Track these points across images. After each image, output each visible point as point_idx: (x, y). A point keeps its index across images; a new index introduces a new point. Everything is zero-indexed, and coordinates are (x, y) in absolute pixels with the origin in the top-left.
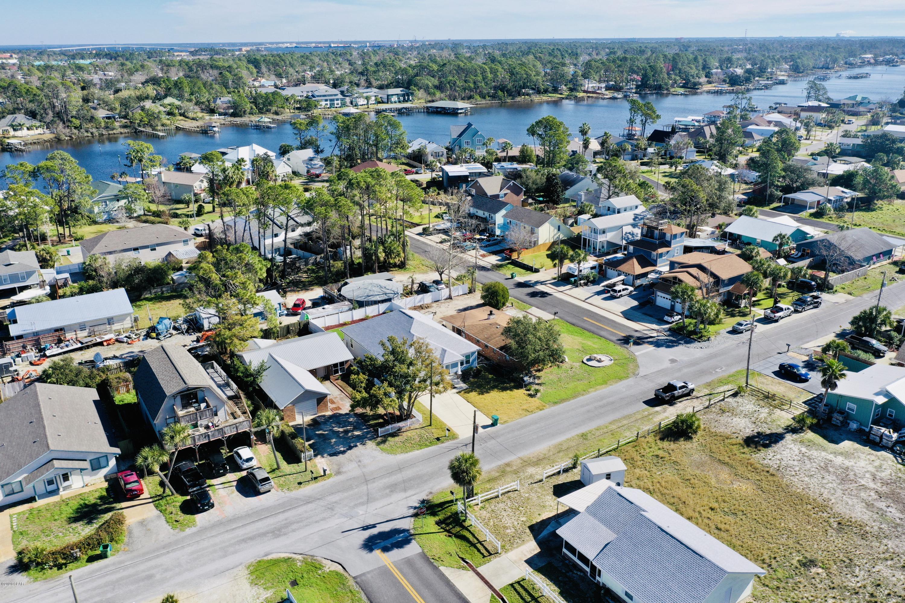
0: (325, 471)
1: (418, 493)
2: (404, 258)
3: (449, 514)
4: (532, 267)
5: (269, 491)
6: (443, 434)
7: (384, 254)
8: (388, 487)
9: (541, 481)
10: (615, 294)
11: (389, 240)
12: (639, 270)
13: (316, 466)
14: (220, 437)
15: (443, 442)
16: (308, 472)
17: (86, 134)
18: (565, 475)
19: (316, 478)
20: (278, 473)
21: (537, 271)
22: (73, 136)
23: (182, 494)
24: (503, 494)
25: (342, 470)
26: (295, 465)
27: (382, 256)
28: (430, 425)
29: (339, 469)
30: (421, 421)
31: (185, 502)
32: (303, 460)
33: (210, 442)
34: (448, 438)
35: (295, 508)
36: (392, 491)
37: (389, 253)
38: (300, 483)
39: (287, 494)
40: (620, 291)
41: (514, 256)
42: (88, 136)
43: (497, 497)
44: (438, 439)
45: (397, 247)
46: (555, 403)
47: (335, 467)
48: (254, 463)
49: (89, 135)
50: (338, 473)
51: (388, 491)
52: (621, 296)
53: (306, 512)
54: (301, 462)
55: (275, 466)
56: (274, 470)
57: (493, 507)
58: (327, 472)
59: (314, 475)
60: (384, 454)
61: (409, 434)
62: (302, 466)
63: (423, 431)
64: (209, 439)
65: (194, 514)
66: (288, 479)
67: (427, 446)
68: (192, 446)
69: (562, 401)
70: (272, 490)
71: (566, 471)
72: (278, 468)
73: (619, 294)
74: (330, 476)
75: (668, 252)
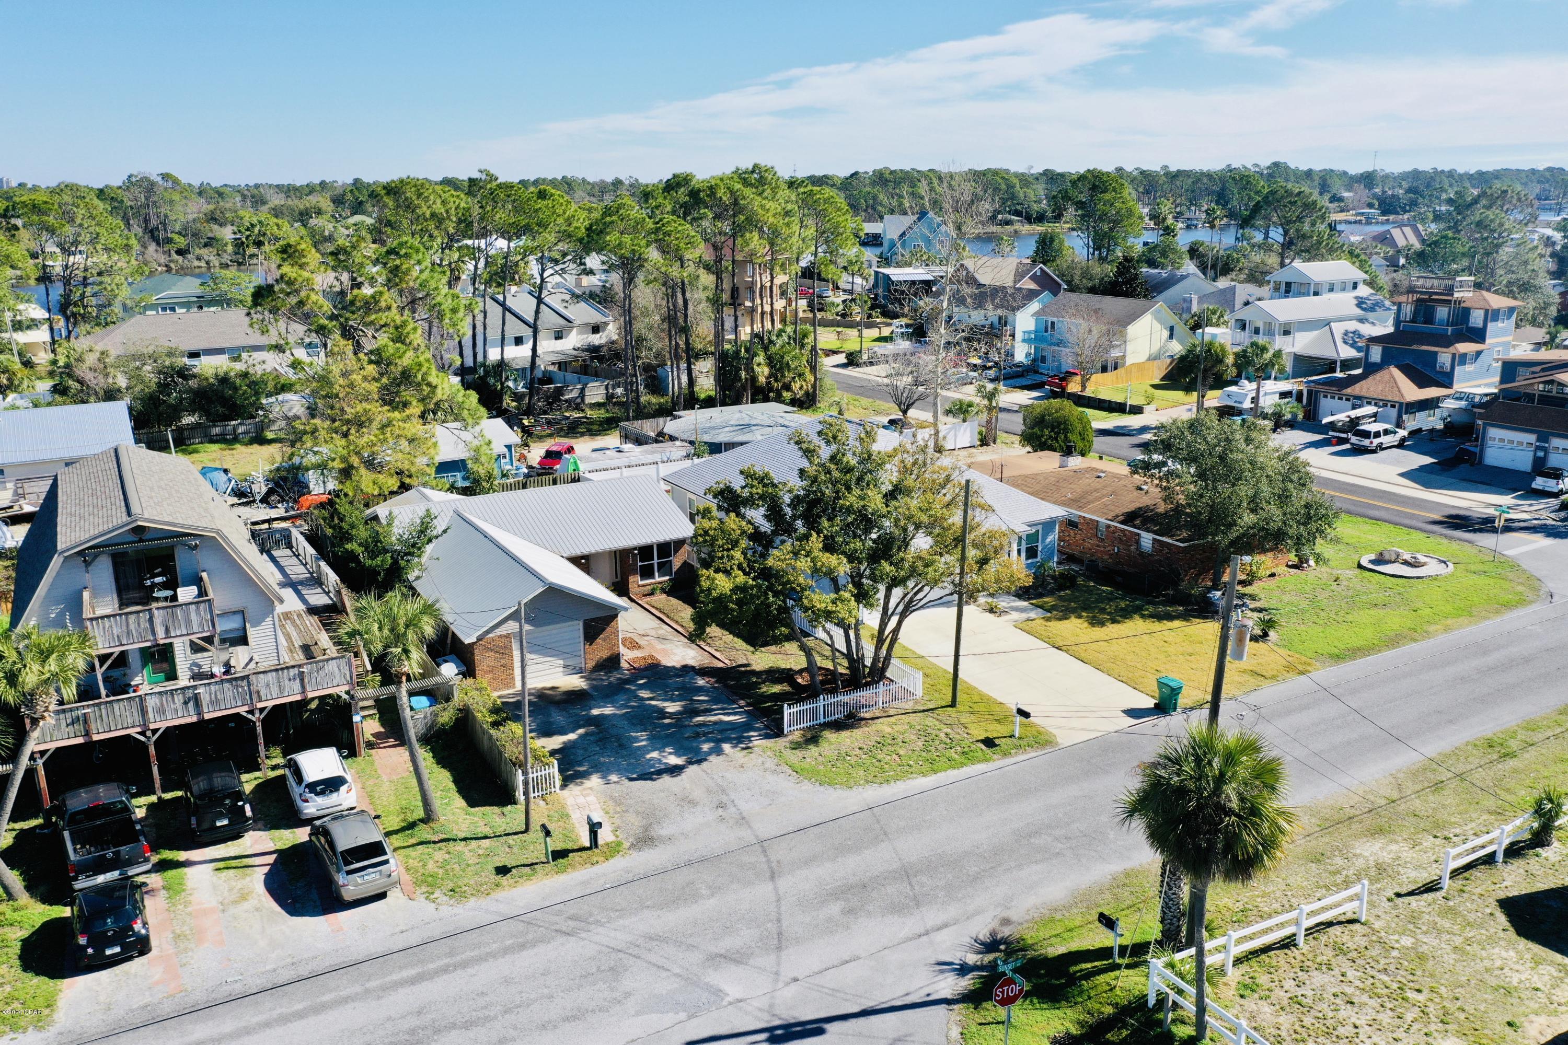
0: (594, 828)
1: (956, 922)
2: (814, 386)
3: (1109, 1010)
4: (1124, 405)
5: (382, 896)
6: (1001, 730)
7: (766, 370)
8: (836, 894)
9: (1431, 887)
10: (1366, 442)
11: (779, 343)
12: (1412, 392)
13: (565, 816)
14: (242, 710)
15: (1006, 754)
16: (536, 834)
17: (196, 263)
18: (1517, 866)
19: (559, 855)
20: (424, 832)
21: (1137, 410)
22: (172, 265)
23: (48, 899)
24: (1312, 931)
25: (657, 831)
26: (491, 811)
27: (762, 372)
28: (953, 704)
29: (646, 828)
30: (919, 693)
31: (50, 928)
32: (520, 795)
33: (202, 723)
34: (1020, 743)
35: (464, 965)
36: (850, 912)
37: (777, 365)
38: (503, 870)
39: (446, 911)
40: (1377, 434)
41: (1073, 387)
42: (200, 267)
43: (1288, 943)
44: (989, 743)
45: (797, 359)
46: (1338, 658)
47: (635, 822)
48: (344, 798)
49: (203, 264)
50: (644, 840)
51: (835, 909)
52: (1381, 447)
53: (507, 981)
54: (511, 800)
55: (420, 813)
56: (412, 826)
57: (1289, 984)
58: (605, 835)
59: (555, 844)
60: (807, 786)
61: (883, 726)
62: (513, 816)
63: (930, 720)
64: (199, 713)
65: (63, 976)
66: (460, 855)
67: (952, 764)
68: (132, 732)
69: (1356, 652)
70: (394, 896)
71: (1514, 851)
72: (428, 818)
73: (1376, 441)
74: (614, 849)
75: (1479, 354)
